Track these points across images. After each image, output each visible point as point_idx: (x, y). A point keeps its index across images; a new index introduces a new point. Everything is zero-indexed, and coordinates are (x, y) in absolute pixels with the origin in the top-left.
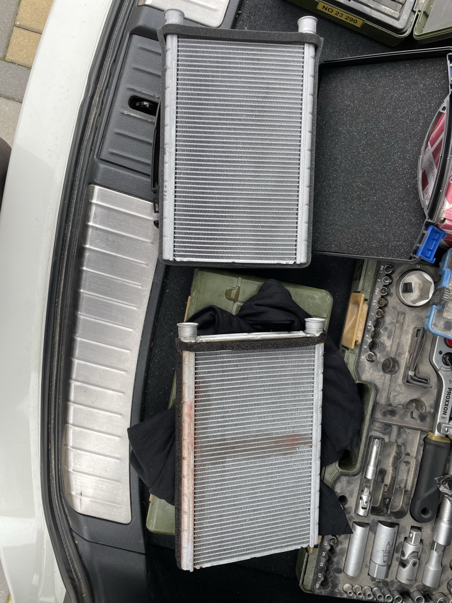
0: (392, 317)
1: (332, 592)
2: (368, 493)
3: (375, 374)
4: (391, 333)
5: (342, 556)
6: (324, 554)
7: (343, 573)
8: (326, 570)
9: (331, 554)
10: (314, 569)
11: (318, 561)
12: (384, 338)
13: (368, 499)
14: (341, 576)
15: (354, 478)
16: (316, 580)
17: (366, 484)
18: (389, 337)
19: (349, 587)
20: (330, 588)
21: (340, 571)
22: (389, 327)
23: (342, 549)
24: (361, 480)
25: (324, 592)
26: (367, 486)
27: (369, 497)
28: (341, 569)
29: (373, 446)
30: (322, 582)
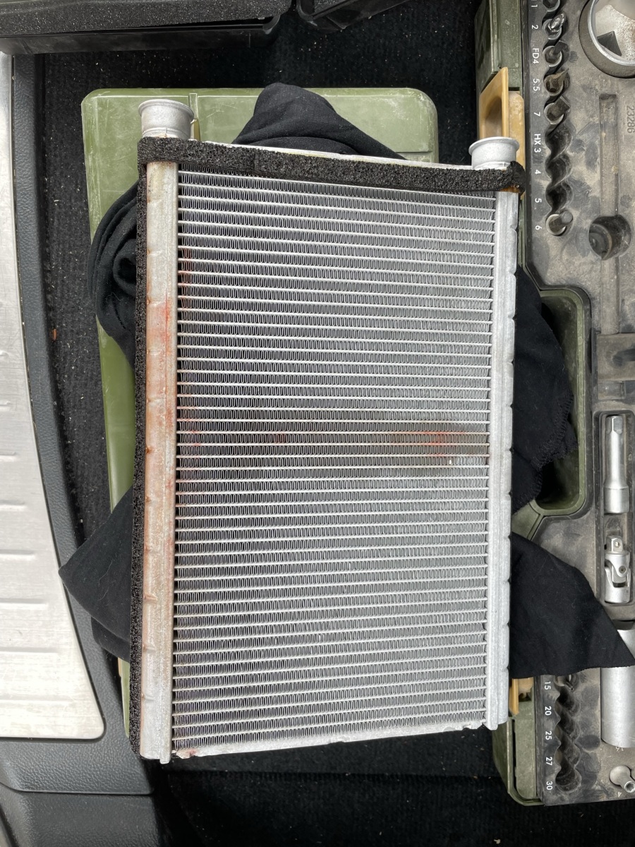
0: (587, 111)
1: (586, 792)
2: (621, 547)
3: (577, 263)
4: (594, 153)
5: (593, 706)
6: (548, 711)
7: (602, 745)
8: (563, 746)
9: (565, 709)
10: (533, 750)
11: (539, 731)
12: (580, 170)
13: (624, 561)
14: (599, 752)
15: (579, 520)
16: (542, 773)
17: (612, 529)
18: (590, 164)
19: (623, 774)
20: (580, 785)
21: (594, 741)
22: (585, 137)
23: (587, 692)
24: (598, 522)
25: (568, 798)
26: (614, 534)
27: (624, 556)
28: (597, 738)
29: (608, 436)
30: (559, 775)
